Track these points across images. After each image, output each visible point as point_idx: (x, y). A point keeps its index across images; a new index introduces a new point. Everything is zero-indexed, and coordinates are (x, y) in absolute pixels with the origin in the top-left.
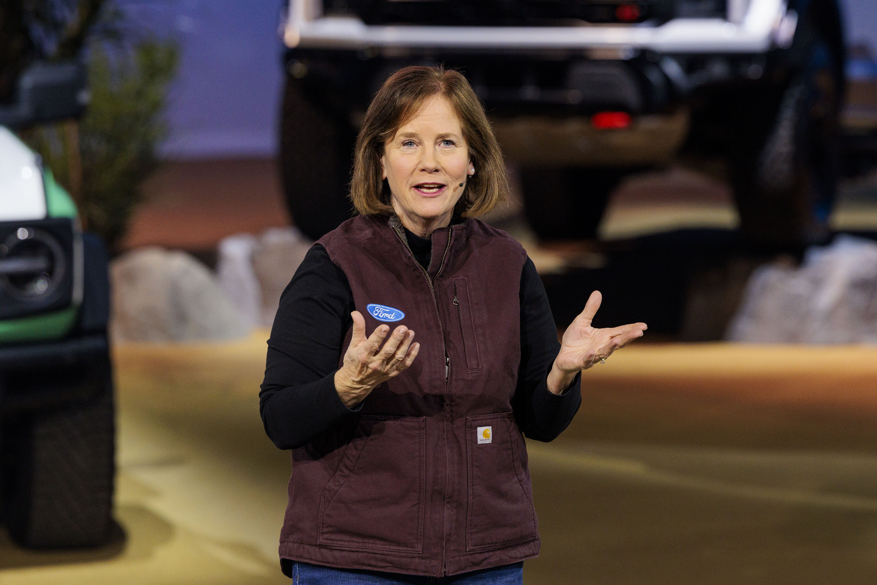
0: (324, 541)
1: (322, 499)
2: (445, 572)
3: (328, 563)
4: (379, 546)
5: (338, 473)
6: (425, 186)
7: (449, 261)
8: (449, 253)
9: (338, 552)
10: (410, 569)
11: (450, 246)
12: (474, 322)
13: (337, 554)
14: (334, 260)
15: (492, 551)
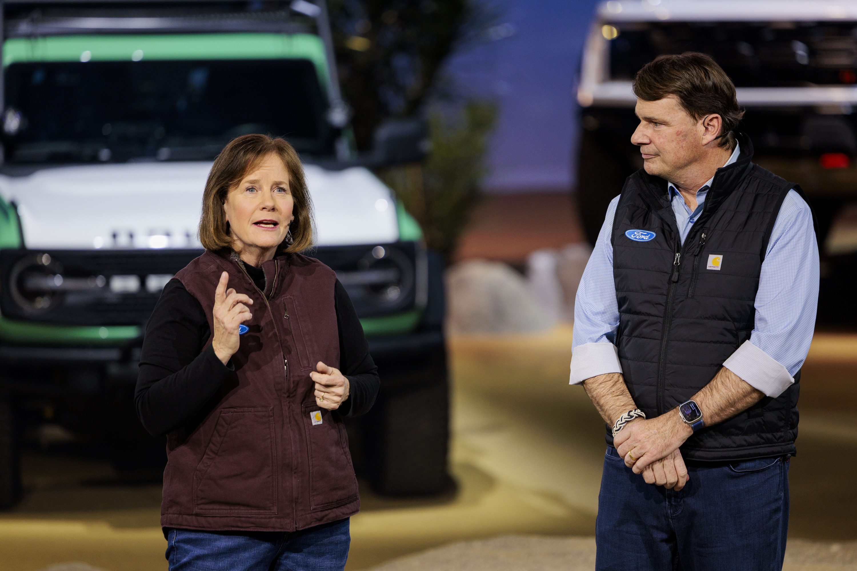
0: (199, 511)
1: (194, 478)
2: (296, 527)
3: (204, 527)
4: (243, 511)
5: (205, 456)
6: (264, 222)
7: (278, 285)
8: (277, 278)
9: (211, 518)
10: (269, 527)
11: (278, 273)
12: (302, 331)
13: (210, 520)
14: (189, 290)
15: (330, 509)
